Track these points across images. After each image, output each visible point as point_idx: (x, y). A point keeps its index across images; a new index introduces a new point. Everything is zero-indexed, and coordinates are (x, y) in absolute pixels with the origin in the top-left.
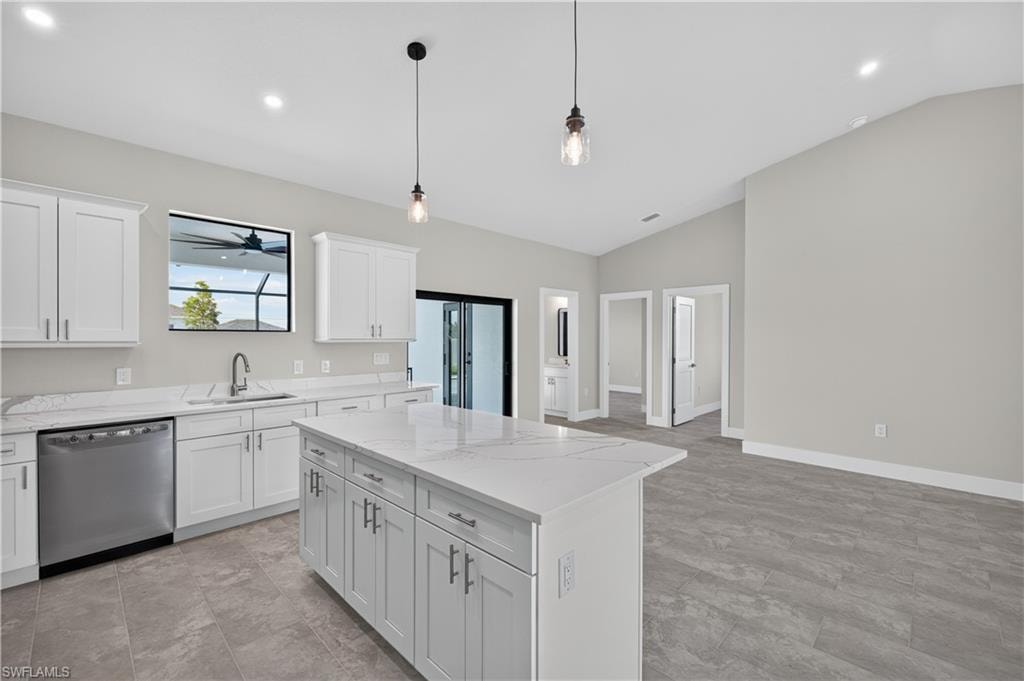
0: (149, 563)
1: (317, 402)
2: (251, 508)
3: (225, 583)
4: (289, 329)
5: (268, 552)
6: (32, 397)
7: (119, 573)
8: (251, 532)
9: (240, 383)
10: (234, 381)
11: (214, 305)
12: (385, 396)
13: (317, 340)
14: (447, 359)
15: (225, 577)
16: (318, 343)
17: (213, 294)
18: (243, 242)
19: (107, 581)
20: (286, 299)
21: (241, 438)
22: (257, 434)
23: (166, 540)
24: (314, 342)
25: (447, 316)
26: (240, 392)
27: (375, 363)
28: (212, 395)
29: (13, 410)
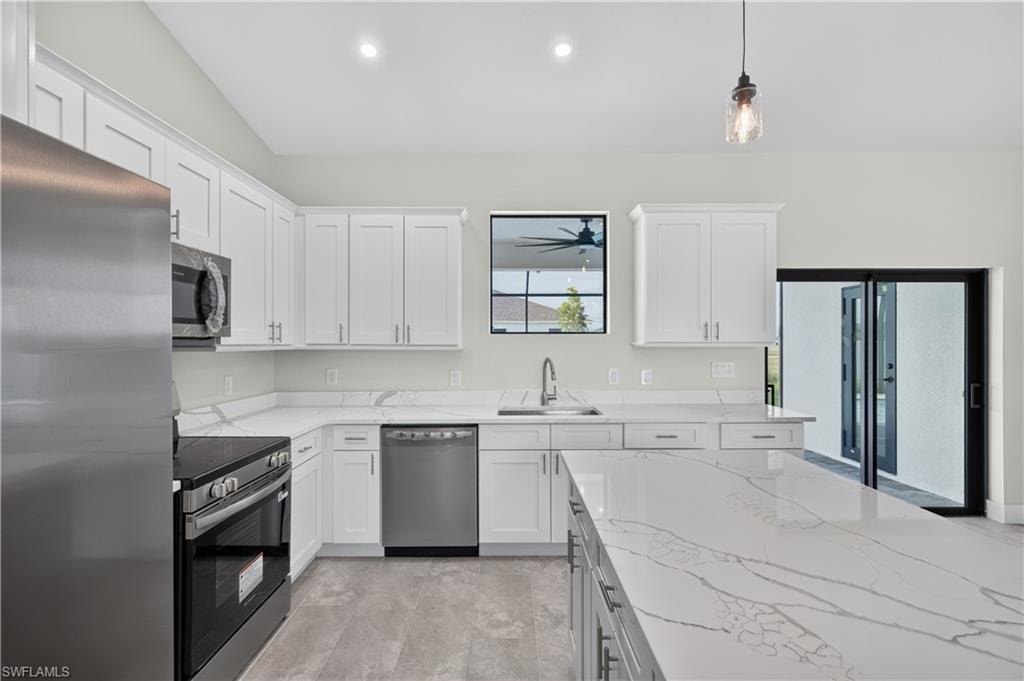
0: (451, 573)
1: (623, 424)
2: (549, 541)
3: (495, 634)
4: (605, 332)
5: (550, 608)
6: (396, 392)
7: (429, 574)
8: (546, 570)
9: (550, 391)
10: (544, 390)
11: (583, 308)
12: (720, 424)
13: (635, 343)
14: (848, 372)
15: (498, 625)
16: (638, 348)
17: (582, 298)
18: (577, 238)
19: (418, 580)
20: (602, 298)
21: (537, 457)
22: (554, 453)
23: (472, 552)
24: (632, 346)
25: (847, 307)
26: (550, 402)
27: (714, 375)
28: (525, 403)
29: (387, 402)
